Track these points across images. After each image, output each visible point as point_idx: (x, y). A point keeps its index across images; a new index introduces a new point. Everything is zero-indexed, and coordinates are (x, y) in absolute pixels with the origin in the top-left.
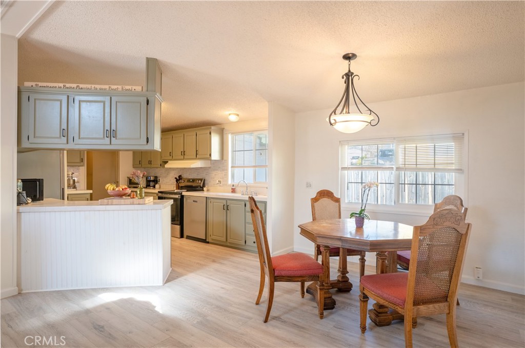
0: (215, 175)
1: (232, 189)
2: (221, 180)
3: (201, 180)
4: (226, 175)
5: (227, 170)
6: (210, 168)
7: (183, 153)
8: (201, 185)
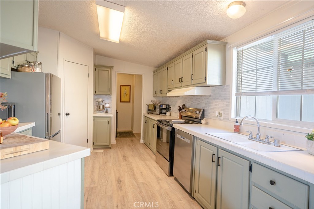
0: (216, 105)
1: (235, 126)
2: (222, 112)
3: (200, 110)
4: (229, 106)
5: (229, 98)
6: (210, 96)
7: (181, 80)
8: (200, 116)
